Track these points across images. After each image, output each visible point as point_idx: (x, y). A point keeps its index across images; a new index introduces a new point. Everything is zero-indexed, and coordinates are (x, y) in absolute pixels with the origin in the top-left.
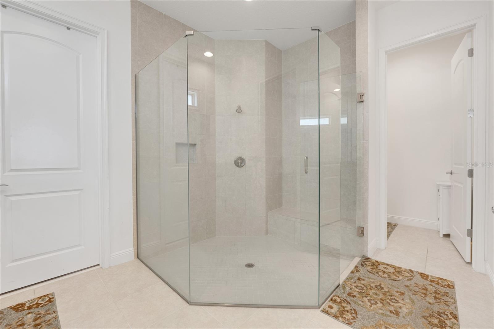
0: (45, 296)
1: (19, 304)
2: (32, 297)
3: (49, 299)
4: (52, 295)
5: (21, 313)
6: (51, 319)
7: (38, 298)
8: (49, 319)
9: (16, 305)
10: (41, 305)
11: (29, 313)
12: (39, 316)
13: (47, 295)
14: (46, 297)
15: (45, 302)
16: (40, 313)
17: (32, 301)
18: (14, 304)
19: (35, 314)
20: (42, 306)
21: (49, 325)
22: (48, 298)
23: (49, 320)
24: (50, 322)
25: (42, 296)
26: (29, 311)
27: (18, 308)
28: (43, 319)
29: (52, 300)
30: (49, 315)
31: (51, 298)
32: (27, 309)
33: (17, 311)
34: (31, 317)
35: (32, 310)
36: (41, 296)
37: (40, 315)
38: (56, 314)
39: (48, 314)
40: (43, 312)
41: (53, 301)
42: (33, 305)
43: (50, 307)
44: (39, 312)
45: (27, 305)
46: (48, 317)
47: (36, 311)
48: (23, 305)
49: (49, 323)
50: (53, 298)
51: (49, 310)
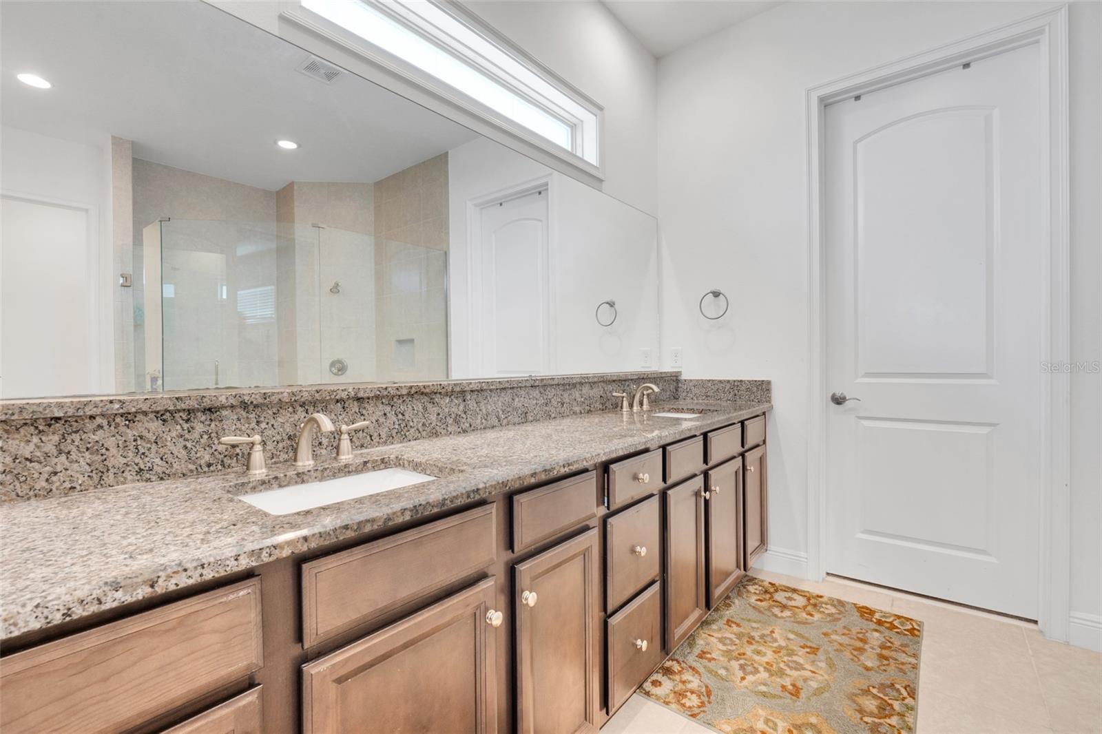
0: (908, 619)
1: (867, 608)
2: (887, 609)
3: (911, 629)
4: (919, 625)
5: (866, 622)
6: (906, 663)
7: (896, 615)
8: (903, 661)
9: (863, 607)
10: (896, 630)
11: (876, 630)
12: (889, 644)
13: (911, 619)
14: (908, 623)
15: (905, 630)
16: (891, 640)
17: (885, 615)
18: (861, 603)
19: (884, 637)
20: (897, 632)
21: (901, 670)
22: (911, 626)
23: (903, 664)
24: (904, 667)
25: (902, 617)
26: (878, 628)
27: (866, 612)
28: (893, 654)
29: (916, 632)
30: (905, 655)
31: (915, 629)
32: (876, 623)
33: (862, 616)
34: (878, 639)
35: (881, 628)
36: (901, 615)
37: (891, 645)
38: (916, 662)
39: (904, 652)
40: (897, 642)
41: (917, 636)
42: (885, 622)
43: (911, 643)
44: (891, 638)
45: (877, 616)
46: (903, 658)
47: (887, 635)
48: (872, 612)
49: (901, 666)
50: (919, 631)
51: (906, 646)
